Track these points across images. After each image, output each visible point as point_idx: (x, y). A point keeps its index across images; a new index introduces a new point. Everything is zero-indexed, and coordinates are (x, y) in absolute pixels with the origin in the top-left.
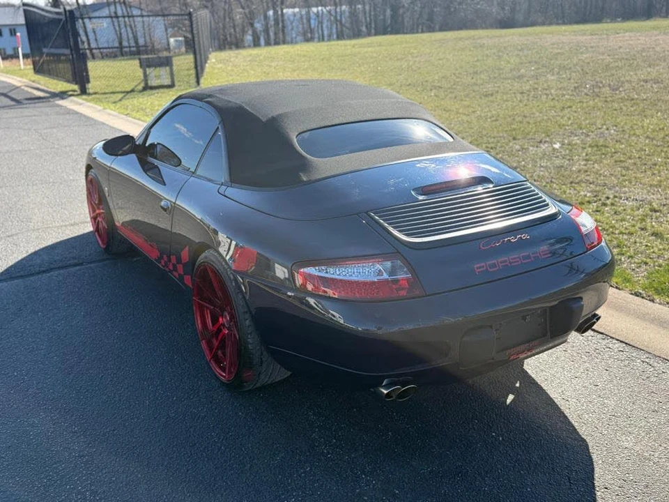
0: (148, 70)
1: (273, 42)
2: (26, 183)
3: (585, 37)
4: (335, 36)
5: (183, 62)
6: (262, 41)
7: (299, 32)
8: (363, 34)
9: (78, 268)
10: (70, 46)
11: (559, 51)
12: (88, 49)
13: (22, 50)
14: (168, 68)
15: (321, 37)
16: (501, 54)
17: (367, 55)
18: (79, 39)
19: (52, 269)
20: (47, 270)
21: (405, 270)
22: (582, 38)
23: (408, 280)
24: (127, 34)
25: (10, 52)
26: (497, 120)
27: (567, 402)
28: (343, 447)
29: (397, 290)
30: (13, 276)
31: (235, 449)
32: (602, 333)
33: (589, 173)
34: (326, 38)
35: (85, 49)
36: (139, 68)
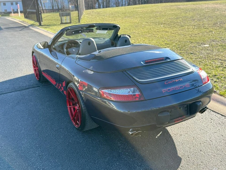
0: (62, 17)
1: (105, 7)
2: (21, 57)
3: (217, 5)
4: (127, 4)
5: (74, 14)
6: (102, 7)
7: (115, 3)
8: (137, 4)
9: (38, 88)
10: (36, 9)
11: (208, 10)
12: (42, 10)
13: (20, 10)
14: (69, 16)
15: (122, 5)
16: (187, 11)
17: (139, 11)
18: (39, 6)
19: (29, 88)
20: (28, 88)
21: (138, 91)
22: (216, 6)
23: (139, 95)
24: (55, 4)
25: (16, 10)
26: (185, 36)
27: (212, 142)
28: (130, 156)
29: (135, 98)
30: (17, 90)
31: (92, 155)
32: (224, 116)
33: (219, 56)
34: (124, 5)
35: (41, 10)
36: (59, 17)
